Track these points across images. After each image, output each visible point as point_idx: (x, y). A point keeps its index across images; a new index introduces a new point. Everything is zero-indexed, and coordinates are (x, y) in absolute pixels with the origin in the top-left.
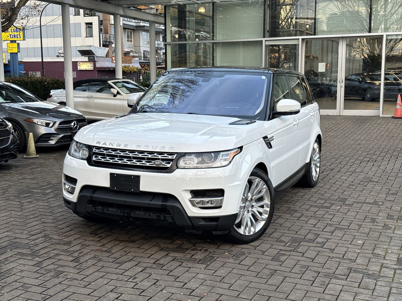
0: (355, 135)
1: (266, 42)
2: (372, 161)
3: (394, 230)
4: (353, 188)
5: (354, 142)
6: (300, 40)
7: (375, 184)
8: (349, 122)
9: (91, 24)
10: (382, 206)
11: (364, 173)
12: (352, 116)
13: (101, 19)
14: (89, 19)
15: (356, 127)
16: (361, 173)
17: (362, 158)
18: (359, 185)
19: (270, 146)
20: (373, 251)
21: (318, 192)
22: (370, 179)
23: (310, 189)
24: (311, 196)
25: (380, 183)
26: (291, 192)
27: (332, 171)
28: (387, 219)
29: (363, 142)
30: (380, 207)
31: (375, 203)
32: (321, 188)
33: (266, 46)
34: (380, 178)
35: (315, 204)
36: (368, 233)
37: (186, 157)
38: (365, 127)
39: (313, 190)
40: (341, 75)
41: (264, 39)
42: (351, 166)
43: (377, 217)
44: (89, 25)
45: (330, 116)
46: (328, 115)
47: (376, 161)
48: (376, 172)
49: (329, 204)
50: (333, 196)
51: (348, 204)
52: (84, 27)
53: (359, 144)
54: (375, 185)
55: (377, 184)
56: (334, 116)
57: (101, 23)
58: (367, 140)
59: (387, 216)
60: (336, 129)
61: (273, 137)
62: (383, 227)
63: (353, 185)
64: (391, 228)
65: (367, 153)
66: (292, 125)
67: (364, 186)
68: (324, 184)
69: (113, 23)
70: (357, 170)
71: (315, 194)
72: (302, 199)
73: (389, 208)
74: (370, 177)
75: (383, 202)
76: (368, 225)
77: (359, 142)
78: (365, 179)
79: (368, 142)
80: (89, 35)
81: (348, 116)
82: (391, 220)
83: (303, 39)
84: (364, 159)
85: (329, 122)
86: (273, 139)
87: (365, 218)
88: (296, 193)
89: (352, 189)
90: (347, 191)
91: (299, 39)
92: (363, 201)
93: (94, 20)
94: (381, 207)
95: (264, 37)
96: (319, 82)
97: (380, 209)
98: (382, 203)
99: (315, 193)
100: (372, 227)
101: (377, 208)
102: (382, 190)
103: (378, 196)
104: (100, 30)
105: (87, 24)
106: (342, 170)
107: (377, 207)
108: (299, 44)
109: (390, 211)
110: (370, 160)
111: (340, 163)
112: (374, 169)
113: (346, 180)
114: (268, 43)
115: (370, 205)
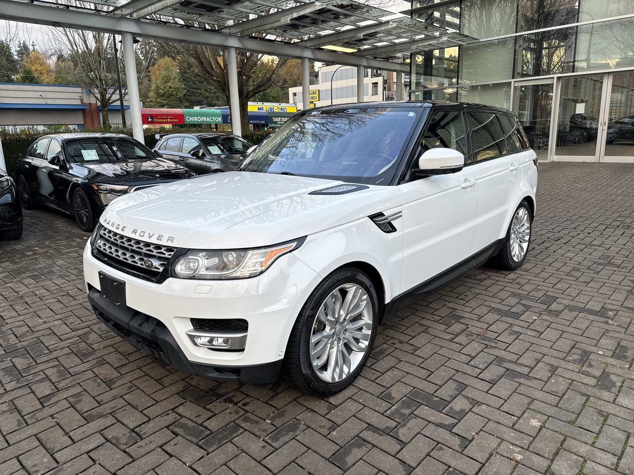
0: (610, 188)
1: (515, 83)
2: (622, 227)
3: (619, 391)
4: (576, 275)
5: (606, 198)
6: (555, 79)
7: (615, 269)
8: (608, 171)
9: (377, 83)
10: (612, 320)
11: (604, 247)
12: (614, 163)
13: (385, 78)
14: (375, 80)
15: (615, 177)
16: (599, 248)
17: (608, 222)
18: (587, 271)
19: (389, 228)
20: (552, 461)
21: (517, 281)
22: (609, 260)
23: (507, 273)
24: (502, 287)
25: (623, 268)
26: (477, 278)
27: (557, 243)
28: (612, 357)
29: (619, 197)
30: (607, 323)
31: (602, 312)
32: (525, 273)
33: (515, 88)
34: (627, 259)
35: (499, 306)
36: (561, 395)
37: (190, 257)
38: (628, 177)
39: (512, 276)
40: (604, 117)
41: (513, 81)
42: (589, 233)
43: (594, 349)
44: (375, 84)
45: (587, 163)
46: (584, 162)
47: (629, 227)
48: (623, 247)
49: (522, 307)
50: (536, 291)
51: (555, 309)
52: (371, 86)
53: (613, 201)
54: (615, 271)
55: (617, 269)
56: (591, 163)
57: (385, 82)
58: (625, 196)
59: (614, 349)
60: (588, 179)
61: (401, 212)
62: (599, 379)
63: (578, 270)
64: (613, 384)
65: (619, 214)
66: (460, 187)
67: (595, 273)
68: (534, 265)
69: (395, 81)
70: (594, 242)
71: (510, 285)
72: (485, 292)
73: (624, 328)
74: (611, 255)
75: (618, 311)
76: (569, 370)
77: (613, 197)
78: (602, 259)
79: (625, 199)
80: (375, 93)
81: (609, 163)
82: (620, 361)
83: (559, 78)
84: (612, 224)
85: (583, 171)
86: (401, 216)
87: (572, 349)
88: (482, 280)
89: (575, 277)
90: (565, 281)
91: (553, 78)
92: (582, 306)
93: (380, 80)
94: (610, 322)
95: (513, 78)
96: (588, 126)
97: (606, 327)
98: (615, 312)
99: (512, 281)
100: (575, 376)
101: (602, 325)
102: (622, 284)
103: (612, 298)
104: (384, 88)
105: (373, 84)
106: (573, 240)
107: (603, 322)
108: (553, 84)
109: (622, 336)
110: (621, 226)
111: (575, 228)
112: (622, 241)
113: (570, 260)
114: (517, 84)
115: (591, 317)
